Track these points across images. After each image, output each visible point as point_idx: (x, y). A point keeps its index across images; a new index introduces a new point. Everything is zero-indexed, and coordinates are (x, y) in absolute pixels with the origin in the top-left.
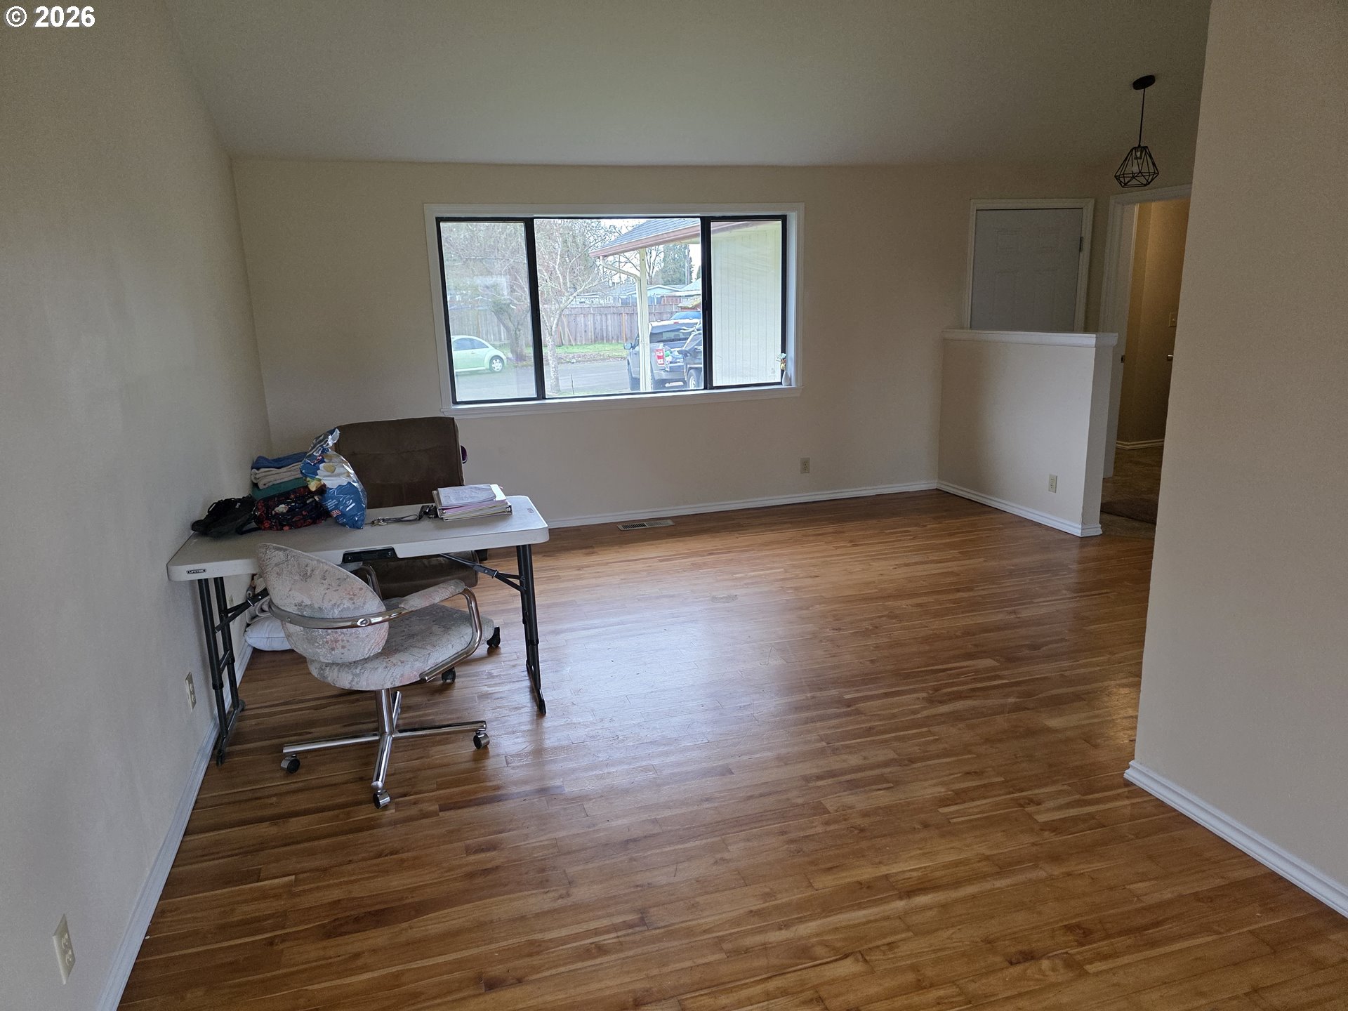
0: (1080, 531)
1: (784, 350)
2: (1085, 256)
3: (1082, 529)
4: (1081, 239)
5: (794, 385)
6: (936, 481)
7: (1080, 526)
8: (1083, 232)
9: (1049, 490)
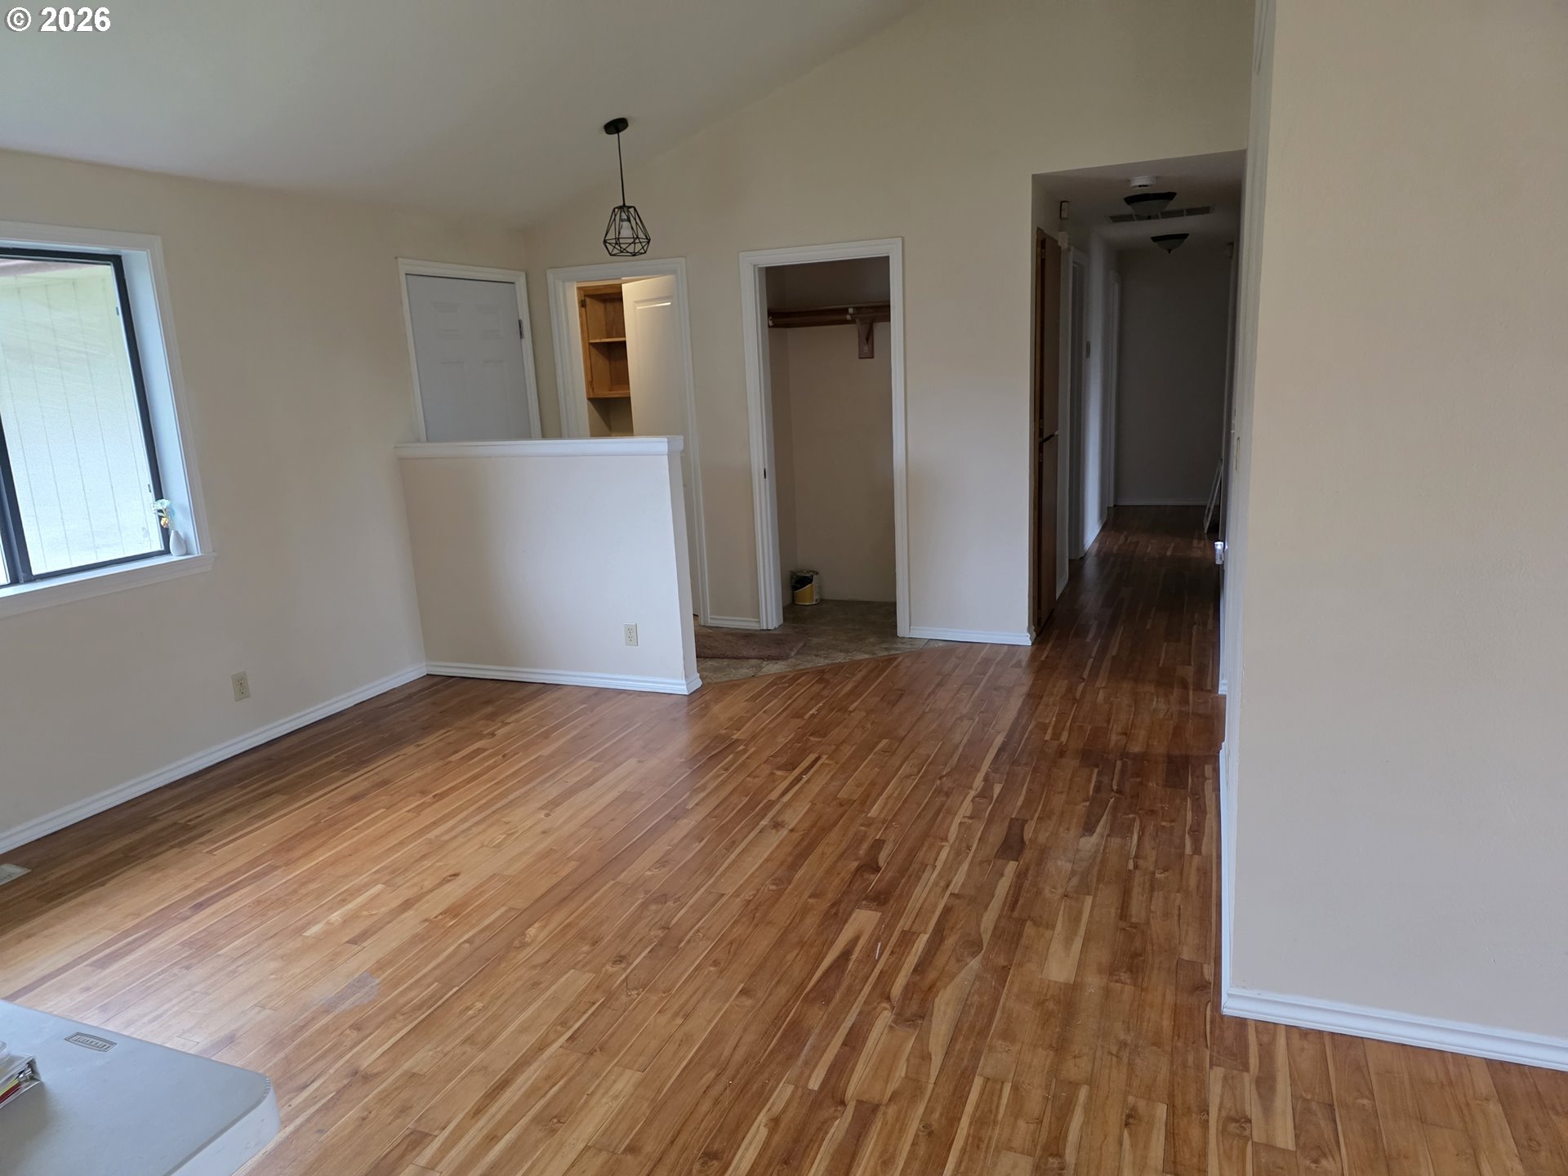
0: (685, 687)
1: (159, 494)
2: (527, 341)
3: (687, 684)
4: (520, 323)
5: (196, 552)
6: (424, 664)
7: (684, 682)
8: (520, 314)
9: (627, 645)
